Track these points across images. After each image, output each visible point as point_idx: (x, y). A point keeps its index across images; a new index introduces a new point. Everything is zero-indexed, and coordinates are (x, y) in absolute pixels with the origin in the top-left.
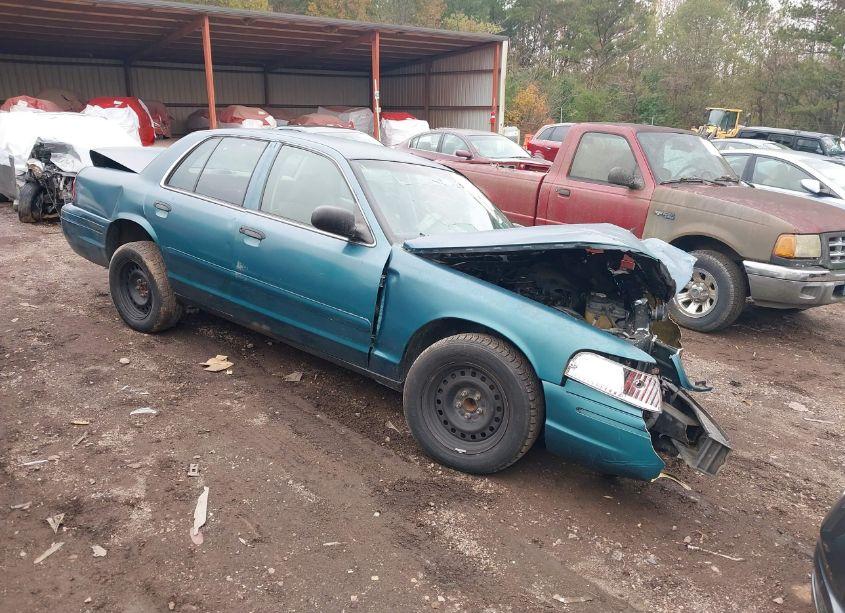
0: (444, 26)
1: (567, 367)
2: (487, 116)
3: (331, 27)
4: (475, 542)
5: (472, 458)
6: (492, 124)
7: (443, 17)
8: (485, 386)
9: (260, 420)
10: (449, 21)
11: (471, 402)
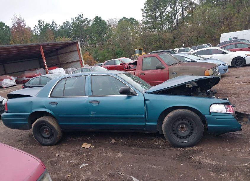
0: (56, 41)
1: (210, 109)
2: (79, 63)
3: (26, 46)
4: (211, 161)
5: (189, 142)
6: (81, 65)
7: (54, 38)
8: (186, 122)
9: (120, 155)
10: (57, 39)
11: (182, 128)
